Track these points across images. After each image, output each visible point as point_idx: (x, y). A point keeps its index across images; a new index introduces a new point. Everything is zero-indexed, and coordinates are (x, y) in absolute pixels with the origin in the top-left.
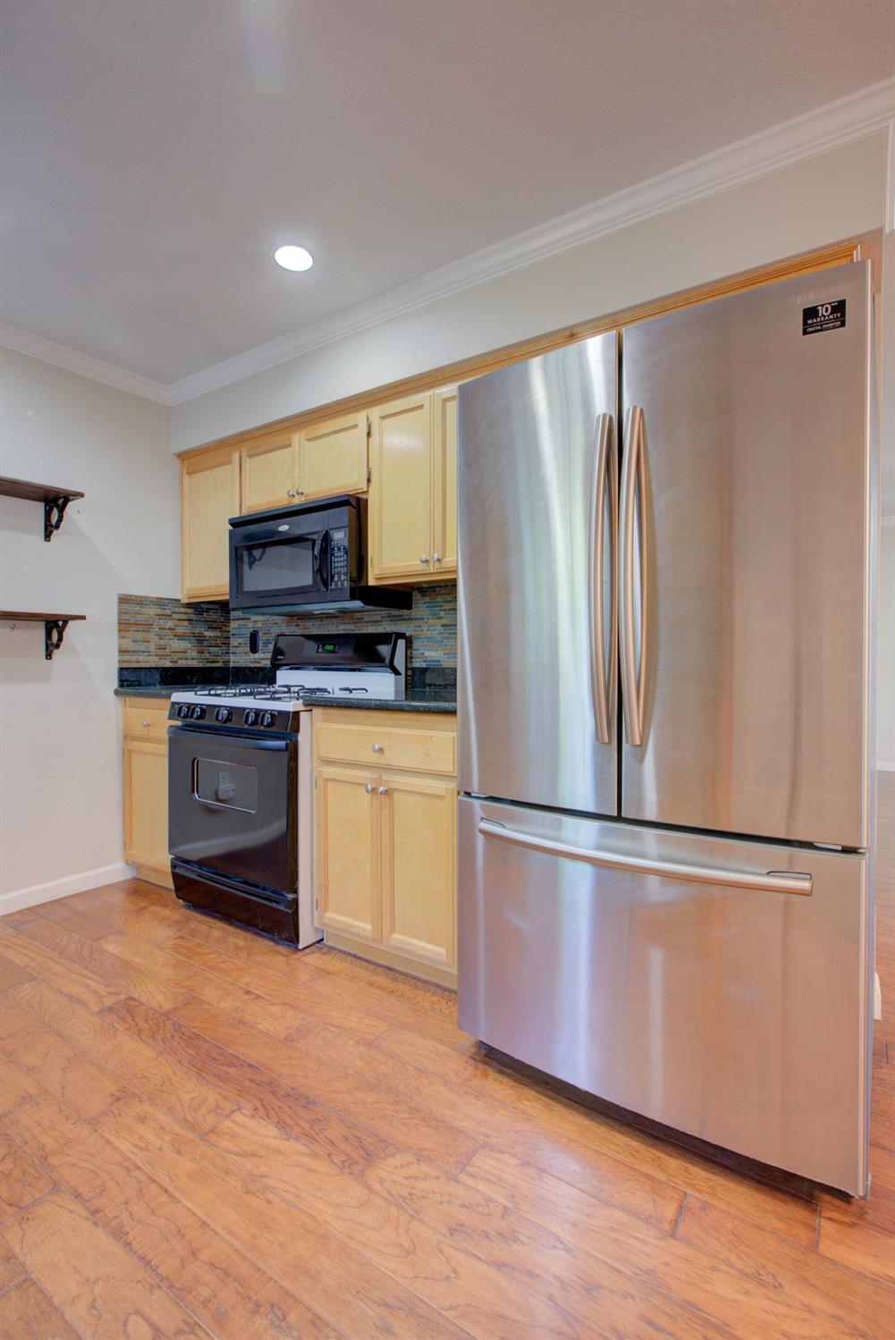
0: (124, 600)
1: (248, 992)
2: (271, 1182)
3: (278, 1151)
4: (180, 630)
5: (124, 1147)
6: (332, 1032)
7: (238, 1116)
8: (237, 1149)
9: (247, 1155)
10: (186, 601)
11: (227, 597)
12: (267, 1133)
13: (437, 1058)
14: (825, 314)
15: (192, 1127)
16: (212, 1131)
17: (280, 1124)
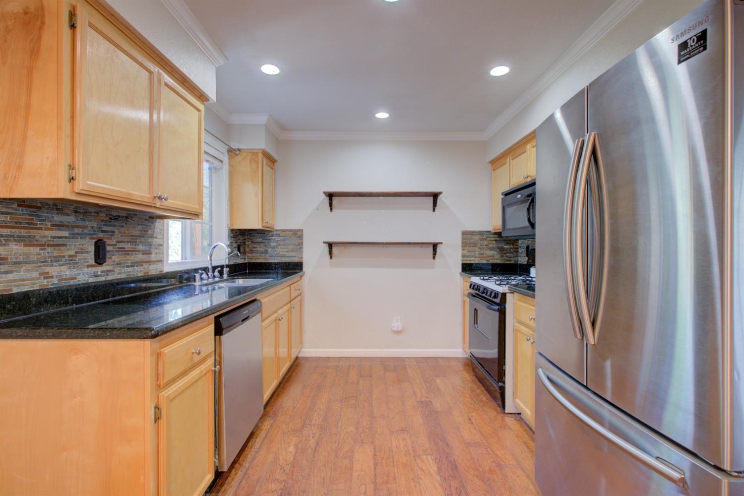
0: (464, 233)
1: (470, 419)
2: (421, 482)
3: (431, 475)
4: (491, 246)
5: (394, 444)
6: (488, 451)
7: (429, 457)
8: (420, 466)
9: (421, 469)
10: (493, 232)
11: (501, 231)
12: (433, 468)
13: (524, 489)
14: (692, 44)
15: (414, 451)
16: (418, 456)
17: (439, 469)
